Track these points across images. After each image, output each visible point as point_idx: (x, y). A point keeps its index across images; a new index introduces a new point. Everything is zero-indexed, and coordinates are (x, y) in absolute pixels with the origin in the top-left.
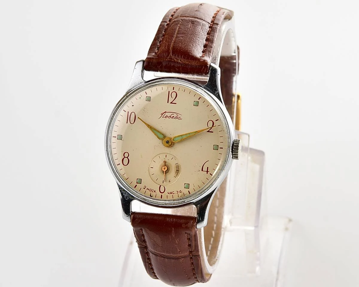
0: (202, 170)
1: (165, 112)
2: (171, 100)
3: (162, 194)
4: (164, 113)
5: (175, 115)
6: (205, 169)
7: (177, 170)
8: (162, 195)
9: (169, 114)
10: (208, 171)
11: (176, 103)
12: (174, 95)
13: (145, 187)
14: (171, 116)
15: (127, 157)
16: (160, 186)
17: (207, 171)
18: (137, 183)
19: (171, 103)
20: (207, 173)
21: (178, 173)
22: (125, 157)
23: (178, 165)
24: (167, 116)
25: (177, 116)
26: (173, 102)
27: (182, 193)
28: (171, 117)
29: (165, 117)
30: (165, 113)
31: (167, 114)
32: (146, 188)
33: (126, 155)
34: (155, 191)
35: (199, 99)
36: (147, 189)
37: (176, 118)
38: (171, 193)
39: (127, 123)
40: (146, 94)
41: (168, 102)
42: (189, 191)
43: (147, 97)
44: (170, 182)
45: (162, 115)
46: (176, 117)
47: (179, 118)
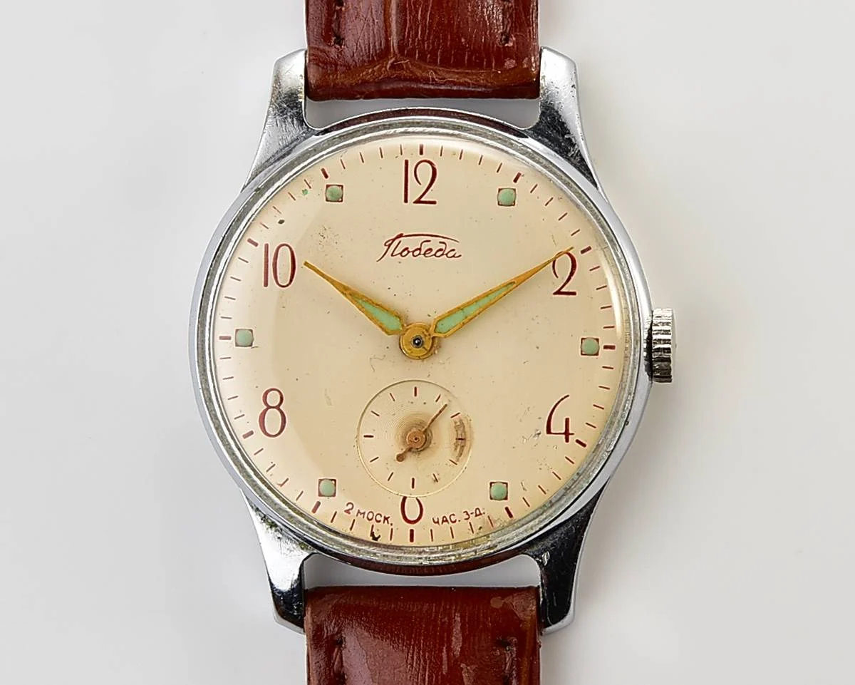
0: (549, 431)
1: (401, 236)
2: (415, 191)
3: (412, 526)
4: (393, 240)
5: (435, 244)
6: (558, 426)
7: (458, 439)
8: (412, 531)
9: (412, 243)
10: (570, 432)
11: (434, 203)
12: (425, 172)
13: (350, 506)
14: (420, 249)
15: (278, 407)
16: (405, 499)
17: (567, 434)
18: (320, 495)
19: (418, 201)
20: (567, 440)
21: (463, 447)
22: (269, 407)
23: (461, 421)
24: (407, 249)
25: (443, 246)
26: (423, 199)
27: (485, 517)
28: (422, 252)
29: (401, 254)
30: (397, 241)
31: (405, 242)
32: (354, 512)
33: (273, 400)
34: (386, 519)
35: (515, 181)
36: (359, 512)
37: (441, 252)
38: (445, 520)
39: (266, 284)
40: (326, 176)
41: (406, 201)
42: (507, 509)
43: (328, 186)
44: (436, 480)
45: (390, 246)
46: (441, 250)
47: (452, 253)
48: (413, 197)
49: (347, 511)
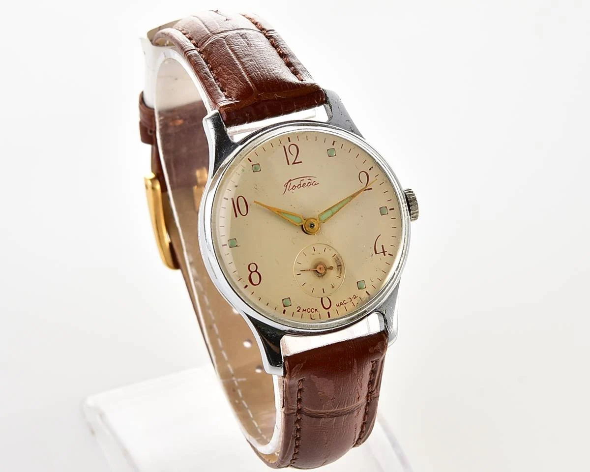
0: (376, 253)
1: (290, 181)
2: (292, 159)
3: (328, 310)
6: (379, 250)
7: (338, 266)
8: (328, 313)
10: (383, 253)
11: (301, 162)
12: (293, 149)
13: (299, 308)
14: (300, 185)
15: (256, 271)
16: (322, 299)
18: (284, 306)
19: (294, 163)
20: (385, 255)
21: (341, 269)
22: (252, 272)
23: (337, 257)
24: (294, 186)
25: (310, 181)
26: (296, 162)
27: (358, 298)
28: (302, 186)
29: (292, 188)
30: (289, 184)
32: (301, 310)
33: (253, 268)
34: (316, 310)
35: (333, 144)
36: (303, 310)
37: (309, 184)
38: (342, 304)
39: (236, 216)
40: (251, 161)
41: (289, 164)
42: (367, 292)
43: (252, 166)
44: (333, 287)
46: (309, 183)
48: (291, 162)
49: (298, 311)
